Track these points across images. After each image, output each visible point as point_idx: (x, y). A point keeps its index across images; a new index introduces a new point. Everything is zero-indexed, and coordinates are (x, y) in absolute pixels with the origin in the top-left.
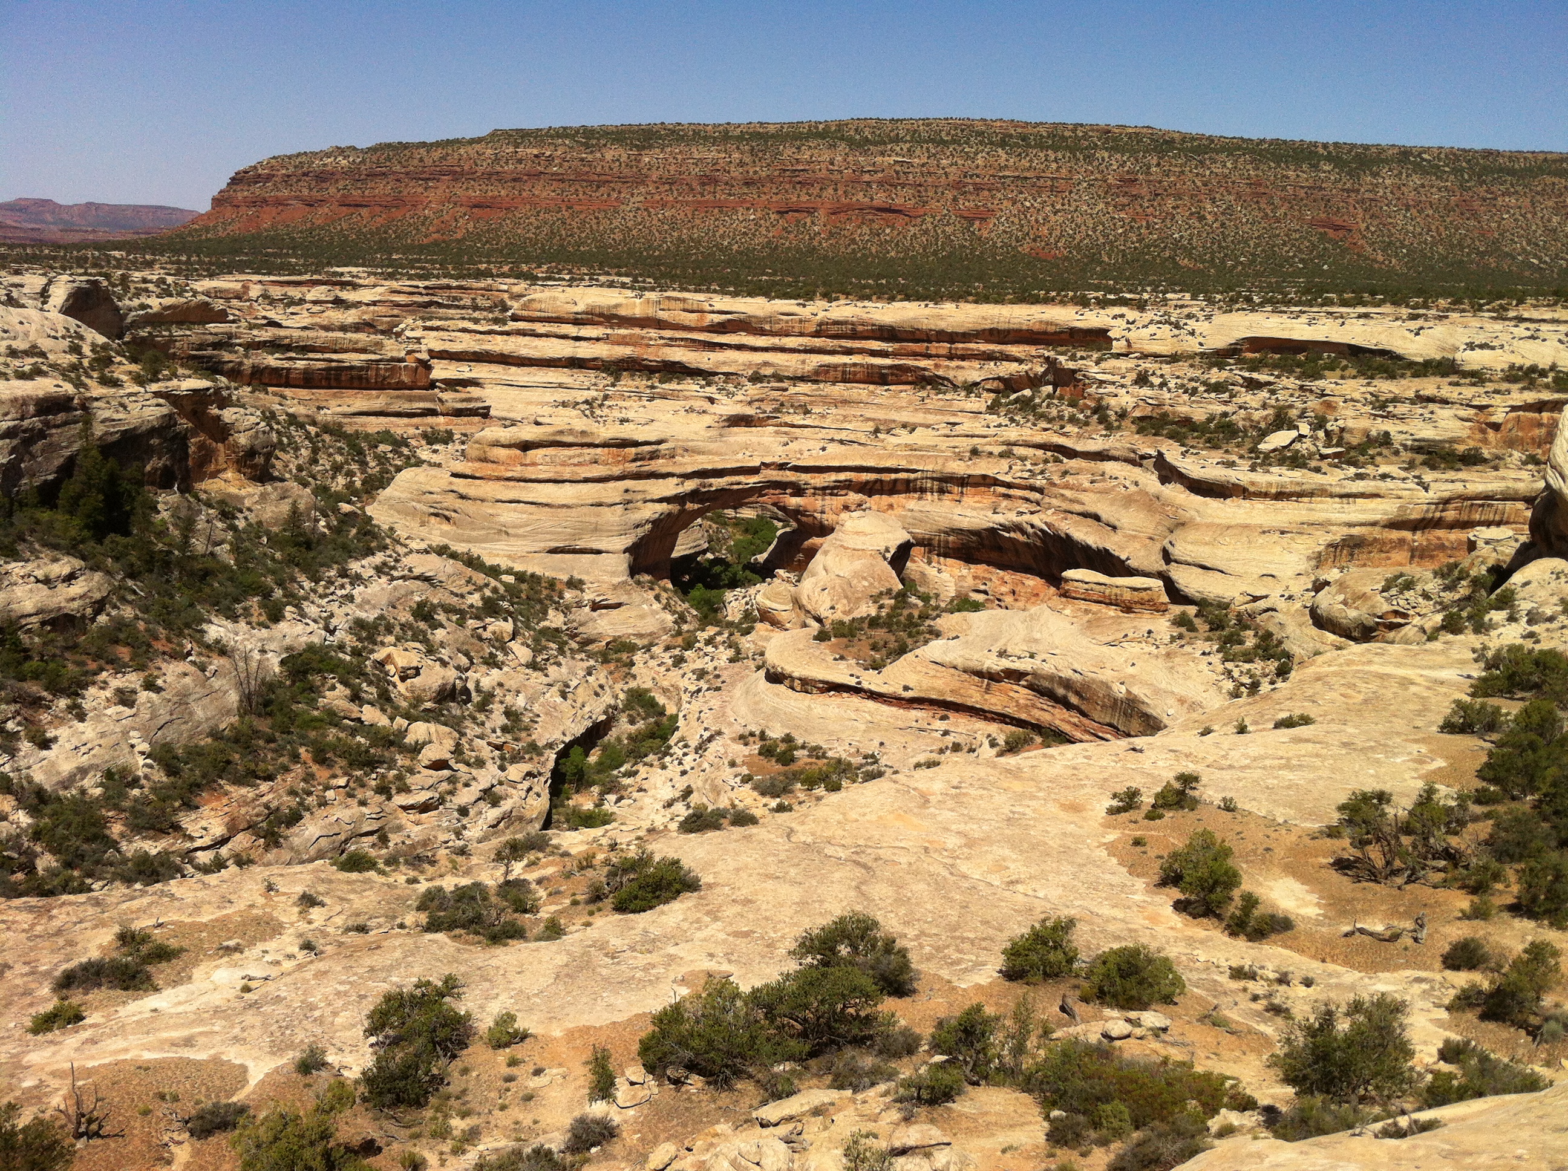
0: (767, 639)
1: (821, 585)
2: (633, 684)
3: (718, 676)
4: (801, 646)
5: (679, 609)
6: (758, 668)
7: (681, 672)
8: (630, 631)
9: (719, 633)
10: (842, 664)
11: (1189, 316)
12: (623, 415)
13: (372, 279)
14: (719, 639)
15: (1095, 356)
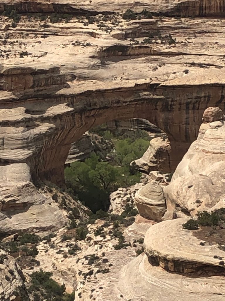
0: (145, 229)
1: (187, 183)
2: (37, 269)
3: (106, 261)
4: (173, 234)
5: (73, 207)
6: (139, 252)
7: (76, 258)
8: (34, 225)
9: (106, 225)
10: (207, 248)
12: (23, 49)
14: (105, 229)
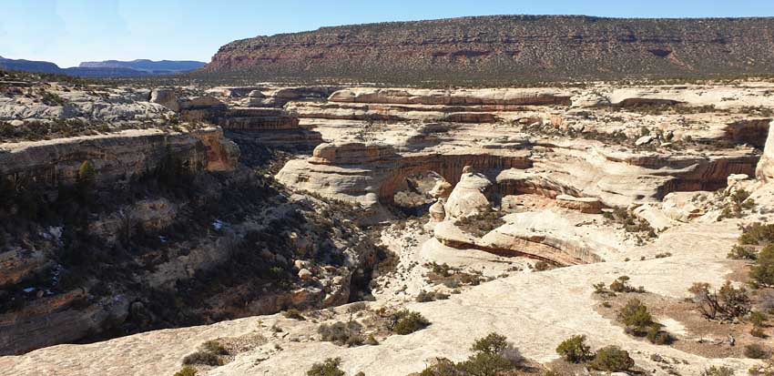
0: (435, 225)
1: (456, 203)
3: (415, 240)
4: (448, 228)
6: (432, 236)
7: (400, 239)
10: (466, 235)
11: (604, 91)
13: (275, 87)
14: (415, 225)
15: (566, 107)
